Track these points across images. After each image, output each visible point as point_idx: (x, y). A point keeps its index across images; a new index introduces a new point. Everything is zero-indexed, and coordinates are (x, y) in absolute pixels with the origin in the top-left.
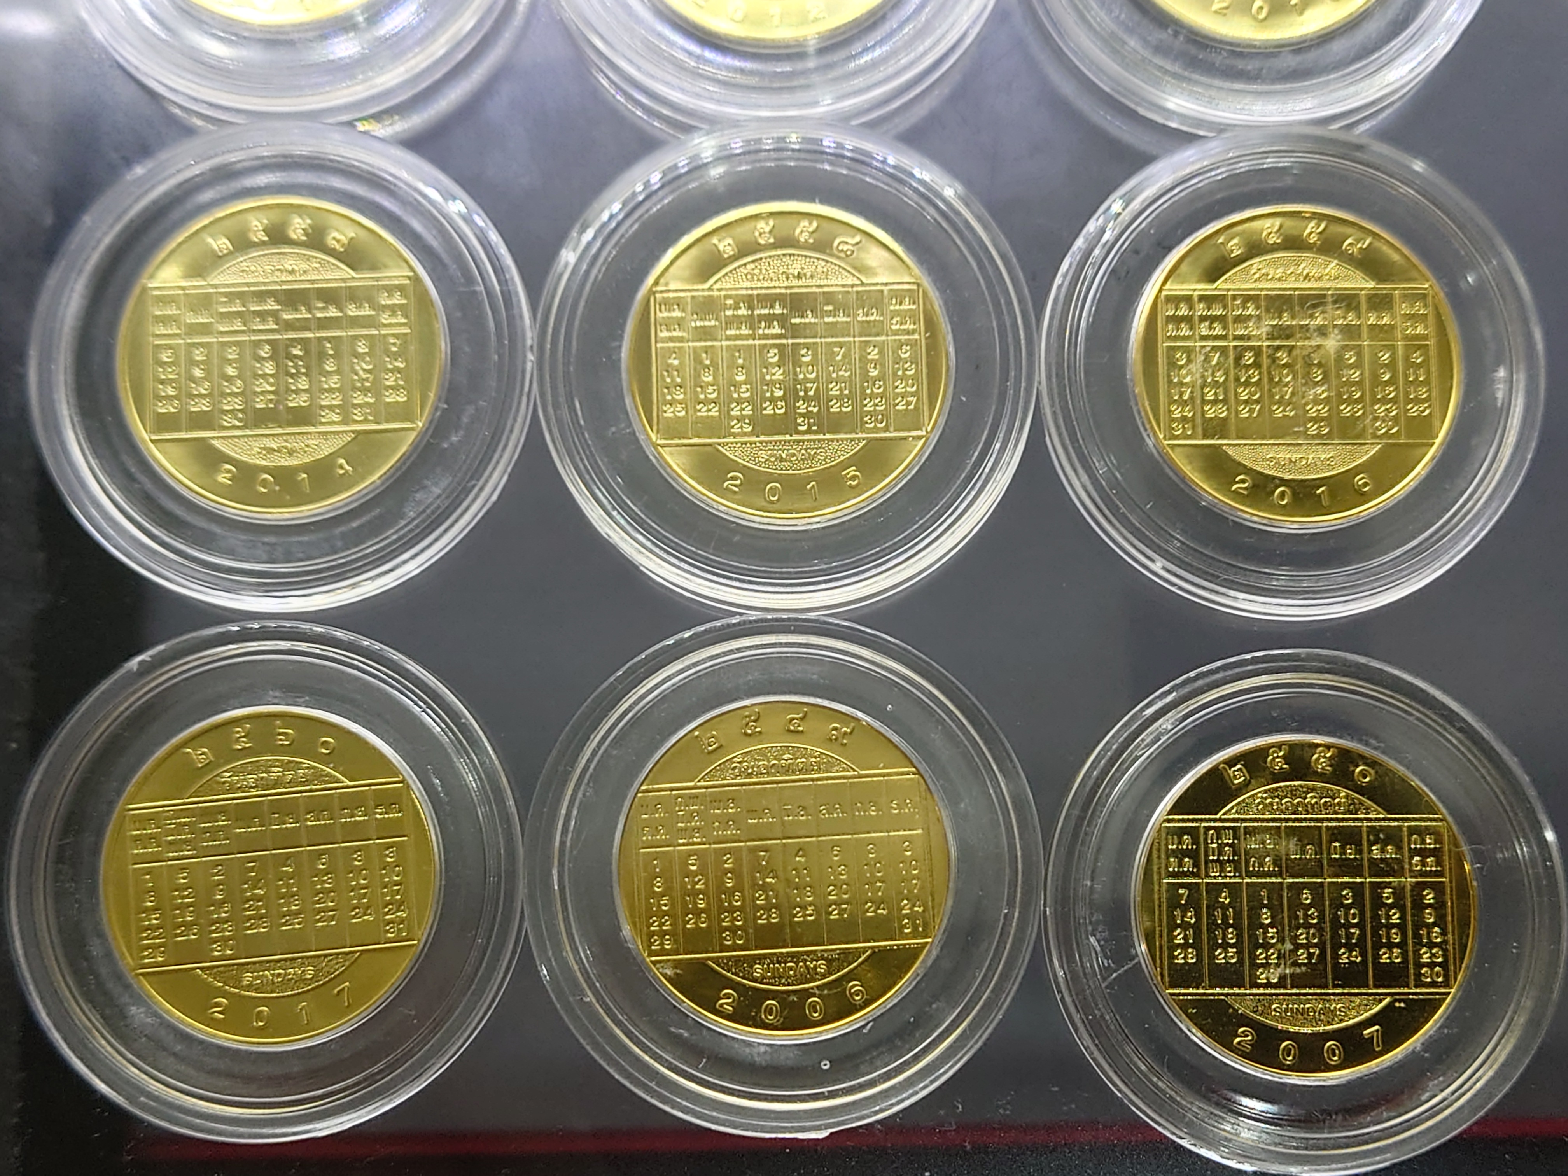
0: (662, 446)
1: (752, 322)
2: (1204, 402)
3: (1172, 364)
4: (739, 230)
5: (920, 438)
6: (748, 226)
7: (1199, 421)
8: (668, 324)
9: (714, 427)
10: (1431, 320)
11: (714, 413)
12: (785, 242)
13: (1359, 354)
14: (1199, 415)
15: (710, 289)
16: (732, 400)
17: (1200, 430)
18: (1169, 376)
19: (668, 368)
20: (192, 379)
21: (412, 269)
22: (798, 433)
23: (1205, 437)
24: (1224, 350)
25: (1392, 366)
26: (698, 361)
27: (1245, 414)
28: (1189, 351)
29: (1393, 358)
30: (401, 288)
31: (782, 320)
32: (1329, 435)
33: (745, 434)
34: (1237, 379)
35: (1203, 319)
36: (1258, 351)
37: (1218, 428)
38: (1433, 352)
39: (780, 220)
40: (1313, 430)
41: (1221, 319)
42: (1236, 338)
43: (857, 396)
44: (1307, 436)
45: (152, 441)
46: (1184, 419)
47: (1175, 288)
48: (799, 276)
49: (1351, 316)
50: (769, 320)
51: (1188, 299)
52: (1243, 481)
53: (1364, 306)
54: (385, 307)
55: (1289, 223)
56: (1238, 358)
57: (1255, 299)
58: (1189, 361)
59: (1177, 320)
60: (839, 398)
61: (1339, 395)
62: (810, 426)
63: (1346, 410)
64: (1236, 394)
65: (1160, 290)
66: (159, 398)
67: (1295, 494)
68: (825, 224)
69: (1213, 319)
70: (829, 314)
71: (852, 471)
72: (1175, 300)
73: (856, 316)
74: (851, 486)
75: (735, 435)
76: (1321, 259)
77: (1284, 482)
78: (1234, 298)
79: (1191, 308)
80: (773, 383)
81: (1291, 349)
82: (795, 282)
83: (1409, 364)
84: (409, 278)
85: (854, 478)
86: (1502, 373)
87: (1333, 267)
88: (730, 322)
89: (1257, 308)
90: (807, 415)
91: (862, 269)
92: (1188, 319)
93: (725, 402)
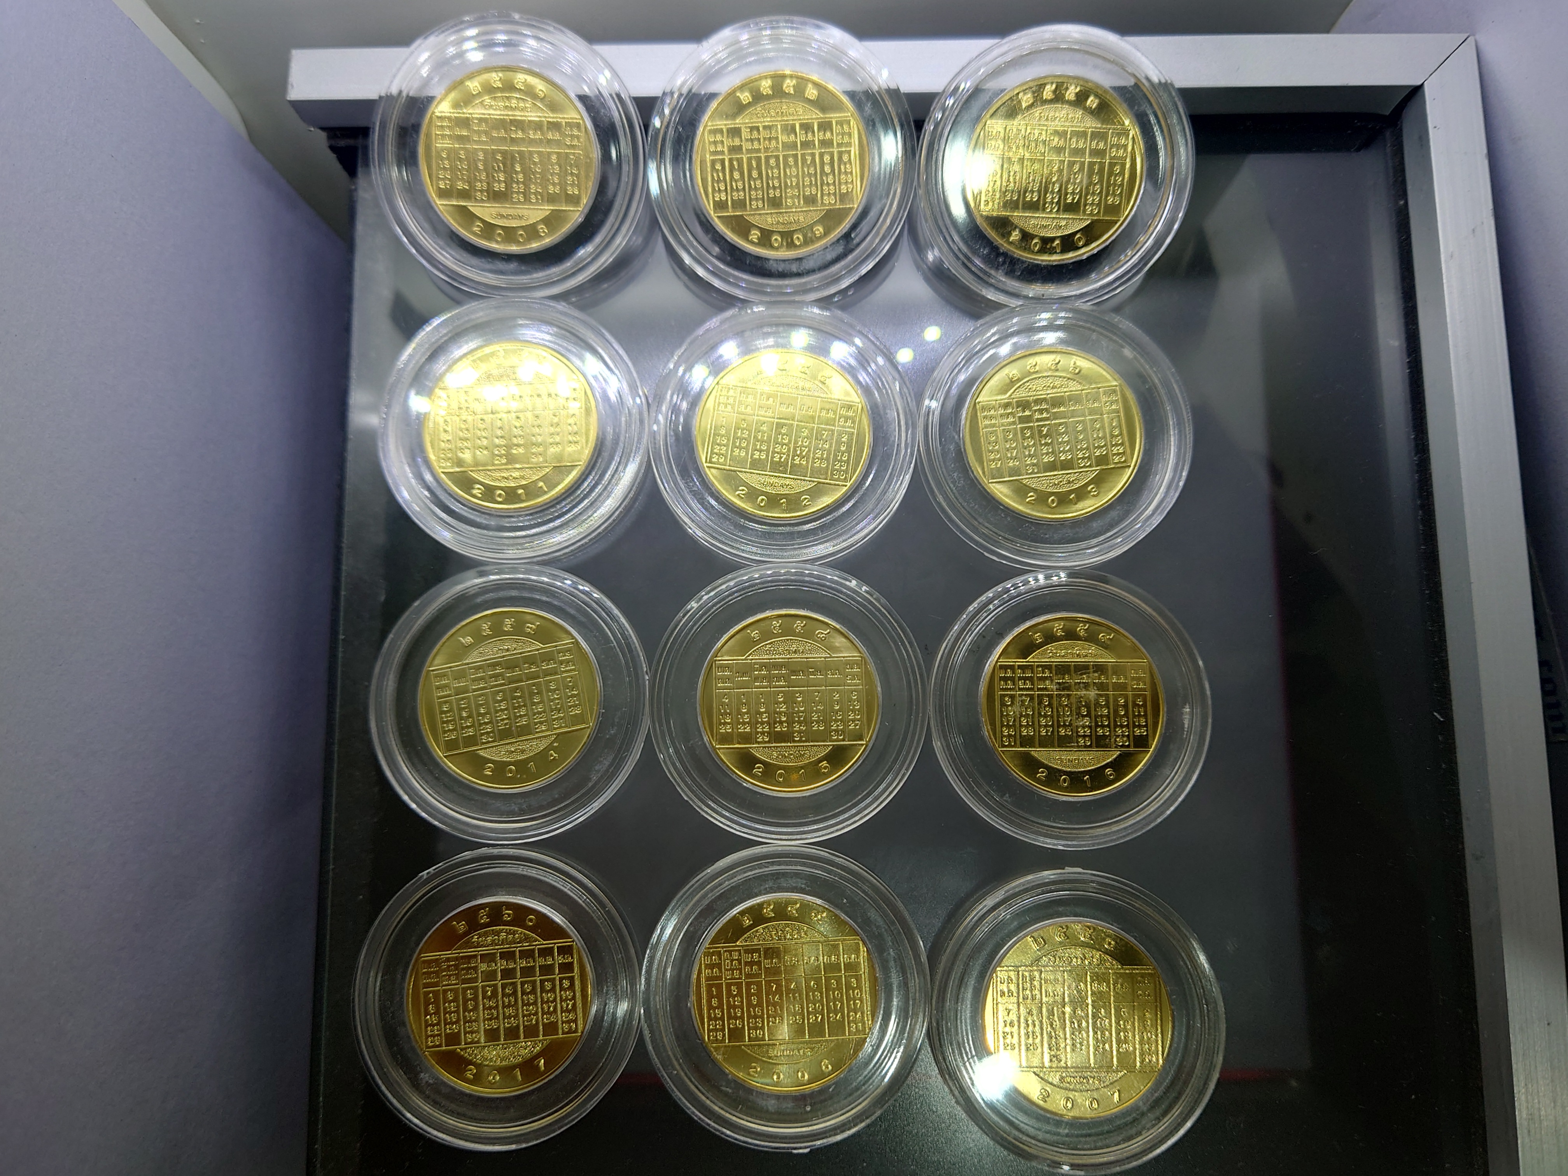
0: (719, 749)
1: (769, 678)
2: (1021, 726)
3: (1003, 704)
4: (762, 624)
5: (862, 745)
6: (768, 622)
7: (1018, 737)
8: (724, 679)
9: (746, 738)
10: (1148, 680)
11: (748, 730)
12: (787, 631)
13: (1107, 701)
14: (1018, 734)
15: (745, 659)
16: (758, 722)
17: (1018, 742)
18: (1001, 711)
19: (723, 704)
20: (461, 718)
21: (573, 638)
22: (795, 741)
23: (1022, 746)
24: (1032, 697)
25: (1125, 706)
26: (739, 699)
27: (1043, 733)
28: (1012, 697)
29: (1126, 702)
30: (569, 650)
31: (786, 678)
32: (1090, 746)
33: (766, 742)
34: (1040, 714)
35: (1020, 678)
36: (1050, 697)
37: (1027, 741)
38: (1149, 699)
39: (785, 619)
40: (1081, 741)
41: (1031, 679)
42: (1039, 689)
43: (826, 722)
44: (1078, 746)
45: (445, 757)
46: (1010, 736)
47: (1004, 661)
48: (795, 652)
49: (1103, 677)
50: (779, 678)
51: (1012, 667)
52: (1043, 772)
53: (1110, 672)
54: (561, 663)
55: (1068, 624)
56: (1040, 703)
57: (1049, 667)
58: (1012, 703)
59: (1005, 679)
60: (817, 722)
61: (1096, 722)
62: (801, 737)
63: (1100, 732)
64: (1039, 721)
65: (997, 662)
66: (445, 732)
67: (1071, 779)
68: (810, 621)
69: (1025, 679)
70: (813, 673)
71: (824, 764)
72: (1004, 668)
73: (827, 674)
74: (824, 773)
75: (759, 743)
76: (1086, 644)
77: (1066, 773)
78: (1038, 666)
79: (1013, 673)
80: (781, 713)
81: (1069, 696)
82: (793, 656)
83: (1135, 705)
84: (572, 643)
85: (825, 768)
86: (1187, 710)
87: (1093, 649)
88: (756, 679)
89: (1051, 673)
90: (799, 732)
91: (832, 648)
92: (1012, 679)
93: (753, 724)
